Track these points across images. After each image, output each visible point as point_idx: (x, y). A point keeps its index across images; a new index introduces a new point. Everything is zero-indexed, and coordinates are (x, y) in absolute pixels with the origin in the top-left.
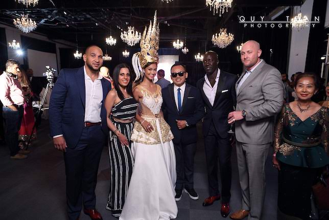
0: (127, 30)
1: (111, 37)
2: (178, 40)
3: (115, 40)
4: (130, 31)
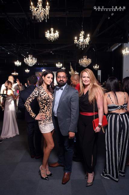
0: (28, 57)
1: (18, 61)
2: (59, 63)
3: (21, 63)
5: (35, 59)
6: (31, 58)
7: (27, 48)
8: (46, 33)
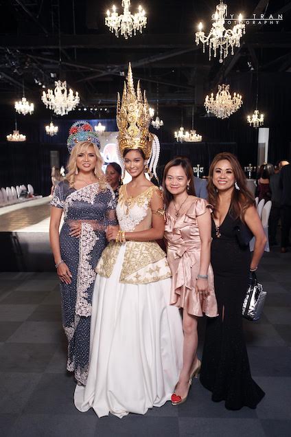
0: (53, 88)
3: (32, 105)
4: (59, 89)
5: (74, 95)
6: (63, 91)
7: (52, 61)
8: (108, 12)
